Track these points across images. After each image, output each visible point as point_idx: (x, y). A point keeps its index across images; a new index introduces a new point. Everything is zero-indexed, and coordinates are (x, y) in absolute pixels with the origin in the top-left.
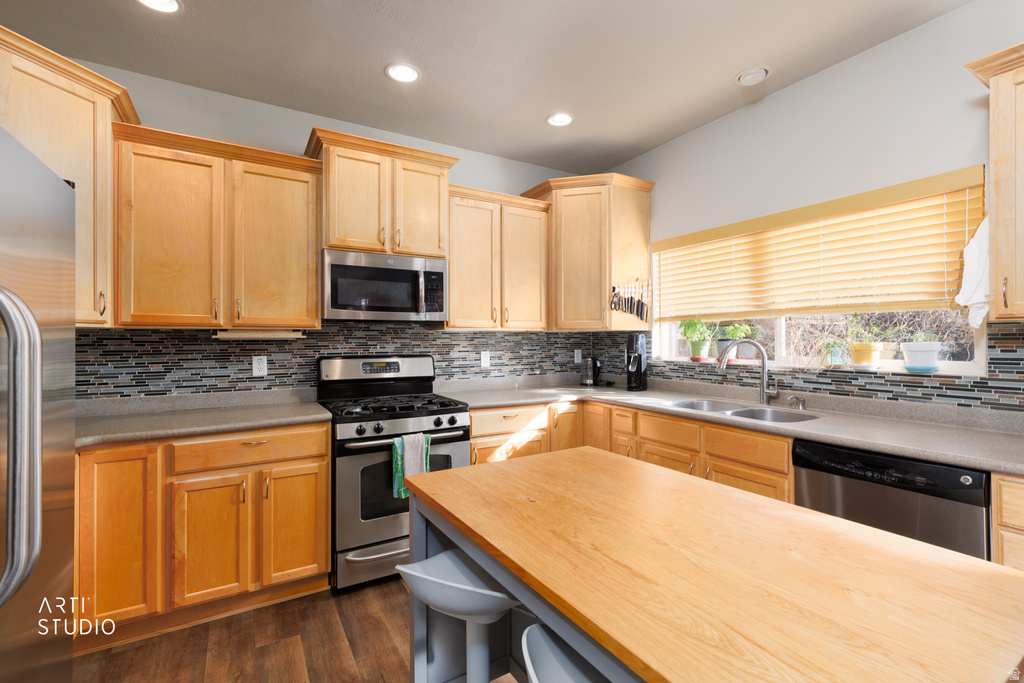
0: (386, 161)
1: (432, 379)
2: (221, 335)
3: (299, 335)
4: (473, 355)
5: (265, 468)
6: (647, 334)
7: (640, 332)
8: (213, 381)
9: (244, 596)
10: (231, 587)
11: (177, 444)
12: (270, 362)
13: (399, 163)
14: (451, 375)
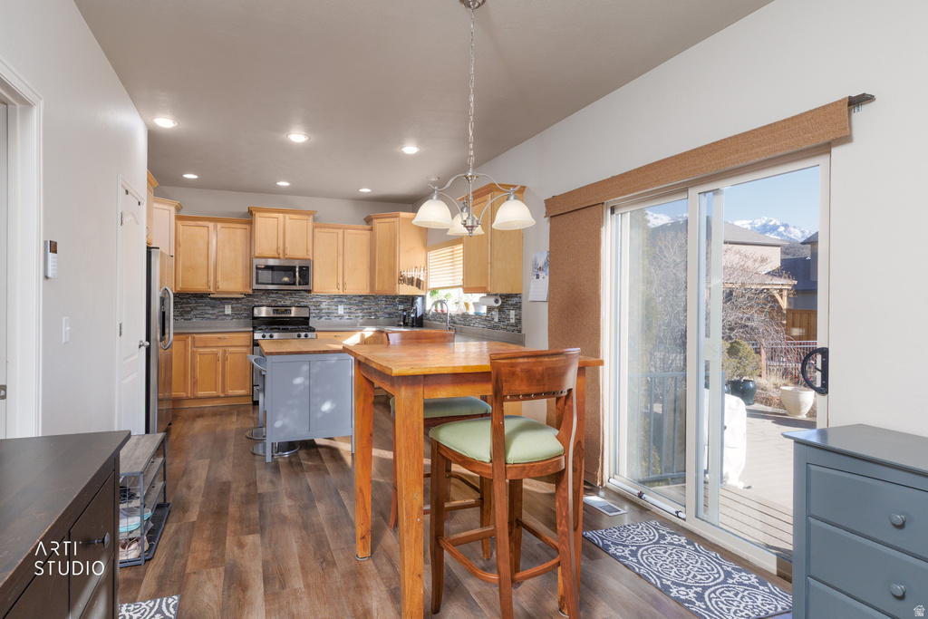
0: (281, 215)
1: (308, 318)
2: (211, 296)
3: (243, 296)
4: (334, 307)
5: (227, 349)
6: (423, 298)
7: (419, 296)
8: (209, 316)
9: (218, 397)
10: (214, 393)
11: (196, 336)
12: (232, 308)
13: (287, 216)
14: (321, 317)
